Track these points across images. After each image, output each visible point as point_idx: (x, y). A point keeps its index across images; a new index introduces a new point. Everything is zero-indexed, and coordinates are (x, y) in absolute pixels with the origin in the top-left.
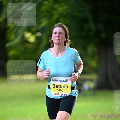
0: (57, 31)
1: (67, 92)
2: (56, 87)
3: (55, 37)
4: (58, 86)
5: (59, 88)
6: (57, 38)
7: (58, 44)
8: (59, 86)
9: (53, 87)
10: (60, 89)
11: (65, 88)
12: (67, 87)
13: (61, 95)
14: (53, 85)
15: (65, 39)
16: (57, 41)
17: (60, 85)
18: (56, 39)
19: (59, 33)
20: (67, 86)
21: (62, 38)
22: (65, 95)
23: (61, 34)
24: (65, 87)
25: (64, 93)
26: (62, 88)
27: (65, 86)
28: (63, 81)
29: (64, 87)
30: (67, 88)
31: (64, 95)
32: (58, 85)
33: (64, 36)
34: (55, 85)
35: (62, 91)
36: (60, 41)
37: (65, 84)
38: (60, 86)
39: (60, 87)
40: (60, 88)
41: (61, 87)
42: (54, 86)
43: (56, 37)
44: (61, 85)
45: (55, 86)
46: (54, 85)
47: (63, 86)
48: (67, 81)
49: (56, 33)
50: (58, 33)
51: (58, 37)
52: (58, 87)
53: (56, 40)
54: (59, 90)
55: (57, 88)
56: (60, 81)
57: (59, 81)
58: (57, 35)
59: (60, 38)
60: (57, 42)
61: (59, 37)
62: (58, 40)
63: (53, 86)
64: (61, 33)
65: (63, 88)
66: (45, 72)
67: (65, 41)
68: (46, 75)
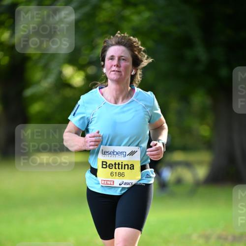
0: (114, 55)
1: (133, 177)
2: (109, 166)
3: (112, 66)
4: (113, 166)
5: (115, 168)
6: (114, 68)
7: (118, 82)
8: (115, 164)
9: (103, 167)
10: (118, 171)
11: (128, 169)
12: (132, 167)
14: (103, 162)
16: (115, 74)
17: (117, 163)
18: (114, 71)
19: (120, 58)
20: (133, 165)
21: (126, 68)
22: (129, 184)
23: (123, 59)
24: (129, 167)
25: (125, 181)
26: (122, 169)
27: (128, 165)
28: (124, 154)
29: (126, 166)
30: (133, 169)
31: (126, 184)
32: (113, 164)
33: (129, 63)
34: (106, 163)
36: (121, 75)
37: (129, 161)
39: (117, 166)
40: (119, 168)
41: (120, 166)
42: (106, 165)
44: (120, 163)
45: (108, 165)
47: (125, 165)
49: (112, 58)
50: (117, 58)
52: (114, 167)
54: (115, 174)
55: (112, 168)
56: (117, 153)
57: (115, 153)
58: (115, 62)
59: (122, 69)
60: (115, 78)
61: (120, 67)
62: (117, 73)
63: (103, 165)
64: (123, 58)
65: (125, 169)
66: (90, 137)
67: (132, 74)
68: (93, 143)
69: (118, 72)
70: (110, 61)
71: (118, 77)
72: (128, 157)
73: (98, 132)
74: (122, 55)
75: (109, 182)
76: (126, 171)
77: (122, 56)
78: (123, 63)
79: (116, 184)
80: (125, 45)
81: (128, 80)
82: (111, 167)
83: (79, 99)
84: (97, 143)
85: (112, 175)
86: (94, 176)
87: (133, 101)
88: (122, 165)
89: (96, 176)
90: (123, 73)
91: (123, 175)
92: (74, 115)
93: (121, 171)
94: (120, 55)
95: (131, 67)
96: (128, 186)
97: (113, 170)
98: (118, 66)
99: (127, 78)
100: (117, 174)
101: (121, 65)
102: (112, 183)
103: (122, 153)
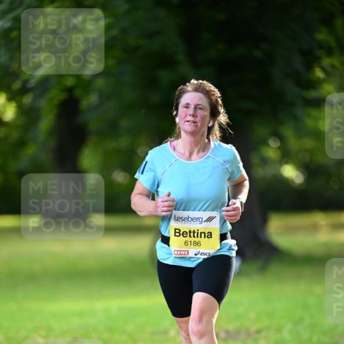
0: (190, 102)
1: (211, 247)
2: (183, 234)
3: (186, 116)
5: (190, 237)
6: (189, 118)
7: (193, 134)
8: (190, 232)
9: (175, 236)
10: (193, 239)
11: (205, 237)
12: (210, 235)
13: (195, 255)
14: (175, 229)
15: (210, 122)
16: (190, 125)
17: (192, 231)
18: (188, 121)
19: (196, 108)
20: (211, 233)
21: (203, 118)
22: (206, 254)
23: (200, 108)
24: (206, 235)
25: (202, 251)
26: (198, 237)
27: (205, 233)
28: (201, 220)
29: (203, 235)
30: (211, 237)
31: (202, 254)
32: (187, 231)
33: (207, 113)
34: (180, 230)
35: (197, 244)
37: (206, 228)
38: (194, 232)
39: (192, 234)
41: (196, 234)
42: (179, 233)
44: (196, 231)
45: (181, 233)
46: (178, 231)
47: (201, 233)
48: (210, 219)
49: (187, 106)
50: (193, 107)
51: (193, 116)
54: (189, 243)
55: (187, 236)
56: (192, 220)
57: (190, 219)
58: (191, 111)
59: (198, 119)
61: (196, 117)
62: (192, 124)
63: (175, 232)
64: (200, 106)
66: (162, 202)
67: (210, 125)
68: (166, 209)
69: (194, 122)
70: (185, 109)
71: (194, 129)
72: (205, 224)
73: (169, 195)
74: (199, 103)
75: (183, 253)
76: (203, 240)
77: (199, 105)
78: (199, 112)
79: (191, 254)
80: (202, 92)
81: (204, 132)
82: (185, 235)
83: (147, 154)
84: (170, 209)
85: (186, 244)
86: (166, 246)
87: (209, 157)
89: (169, 246)
90: (199, 124)
91: (199, 245)
92: (142, 173)
93: (196, 239)
94: (197, 103)
95: (208, 118)
96: (205, 257)
97: (188, 238)
99: (203, 130)
100: (192, 243)
101: (198, 115)
102: (186, 253)
103: (197, 219)
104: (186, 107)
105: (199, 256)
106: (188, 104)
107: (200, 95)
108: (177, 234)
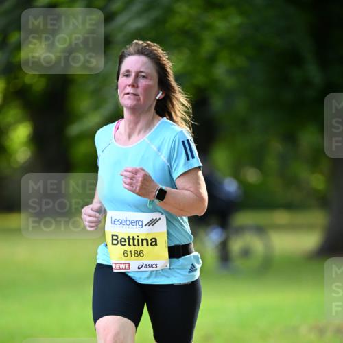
0: (130, 69)
2: (121, 242)
3: (125, 87)
4: (125, 241)
5: (129, 245)
6: (129, 90)
7: (133, 109)
8: (129, 239)
9: (113, 244)
10: (133, 248)
11: (148, 245)
12: (154, 242)
13: (139, 268)
14: (113, 235)
15: (159, 93)
16: (129, 98)
17: (131, 237)
18: (128, 94)
19: (138, 74)
20: (155, 239)
21: (147, 89)
22: (152, 266)
23: (144, 77)
24: (150, 242)
25: (146, 262)
26: (139, 245)
27: (147, 240)
28: (140, 223)
29: (145, 242)
30: (156, 244)
31: (147, 266)
32: (126, 238)
33: (153, 82)
34: (117, 237)
35: (139, 254)
36: (139, 100)
38: (134, 239)
39: (131, 241)
40: (134, 245)
41: (136, 242)
42: (116, 240)
43: (128, 87)
44: (136, 237)
45: (119, 240)
46: (115, 237)
47: (142, 240)
48: (152, 222)
50: (133, 75)
52: (127, 243)
53: (127, 96)
54: (129, 254)
55: (125, 245)
56: (131, 223)
57: (128, 222)
58: (130, 80)
59: (140, 91)
60: (129, 105)
61: (137, 87)
62: (132, 97)
63: (113, 239)
64: (143, 74)
65: (143, 245)
67: (157, 98)
69: (135, 95)
70: (125, 78)
71: (135, 102)
74: (142, 70)
75: (122, 266)
76: (146, 249)
77: (142, 72)
78: (142, 83)
82: (123, 243)
85: (126, 255)
88: (138, 240)
90: (141, 97)
91: (142, 255)
93: (137, 248)
94: (138, 70)
95: (156, 88)
97: (127, 248)
98: (134, 86)
100: (133, 253)
101: (140, 85)
102: (127, 266)
103: (136, 222)
104: (127, 76)
105: (143, 269)
106: (128, 71)
107: (143, 59)
108: (115, 242)
